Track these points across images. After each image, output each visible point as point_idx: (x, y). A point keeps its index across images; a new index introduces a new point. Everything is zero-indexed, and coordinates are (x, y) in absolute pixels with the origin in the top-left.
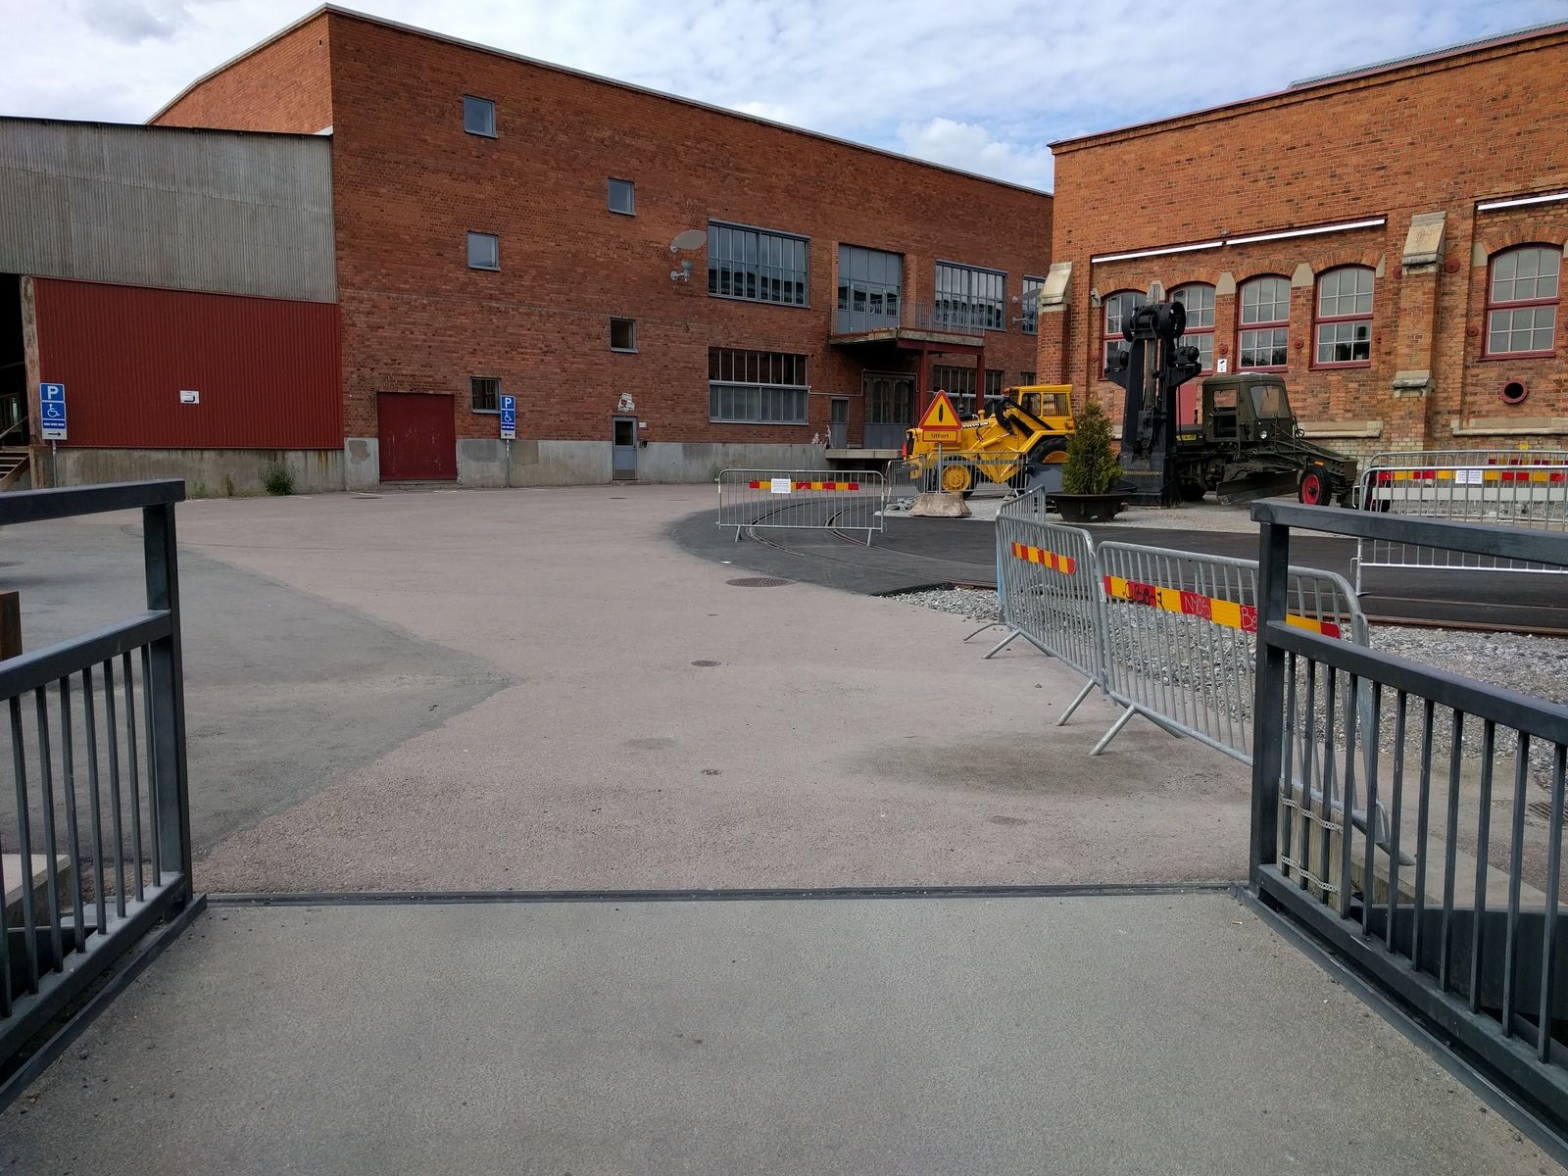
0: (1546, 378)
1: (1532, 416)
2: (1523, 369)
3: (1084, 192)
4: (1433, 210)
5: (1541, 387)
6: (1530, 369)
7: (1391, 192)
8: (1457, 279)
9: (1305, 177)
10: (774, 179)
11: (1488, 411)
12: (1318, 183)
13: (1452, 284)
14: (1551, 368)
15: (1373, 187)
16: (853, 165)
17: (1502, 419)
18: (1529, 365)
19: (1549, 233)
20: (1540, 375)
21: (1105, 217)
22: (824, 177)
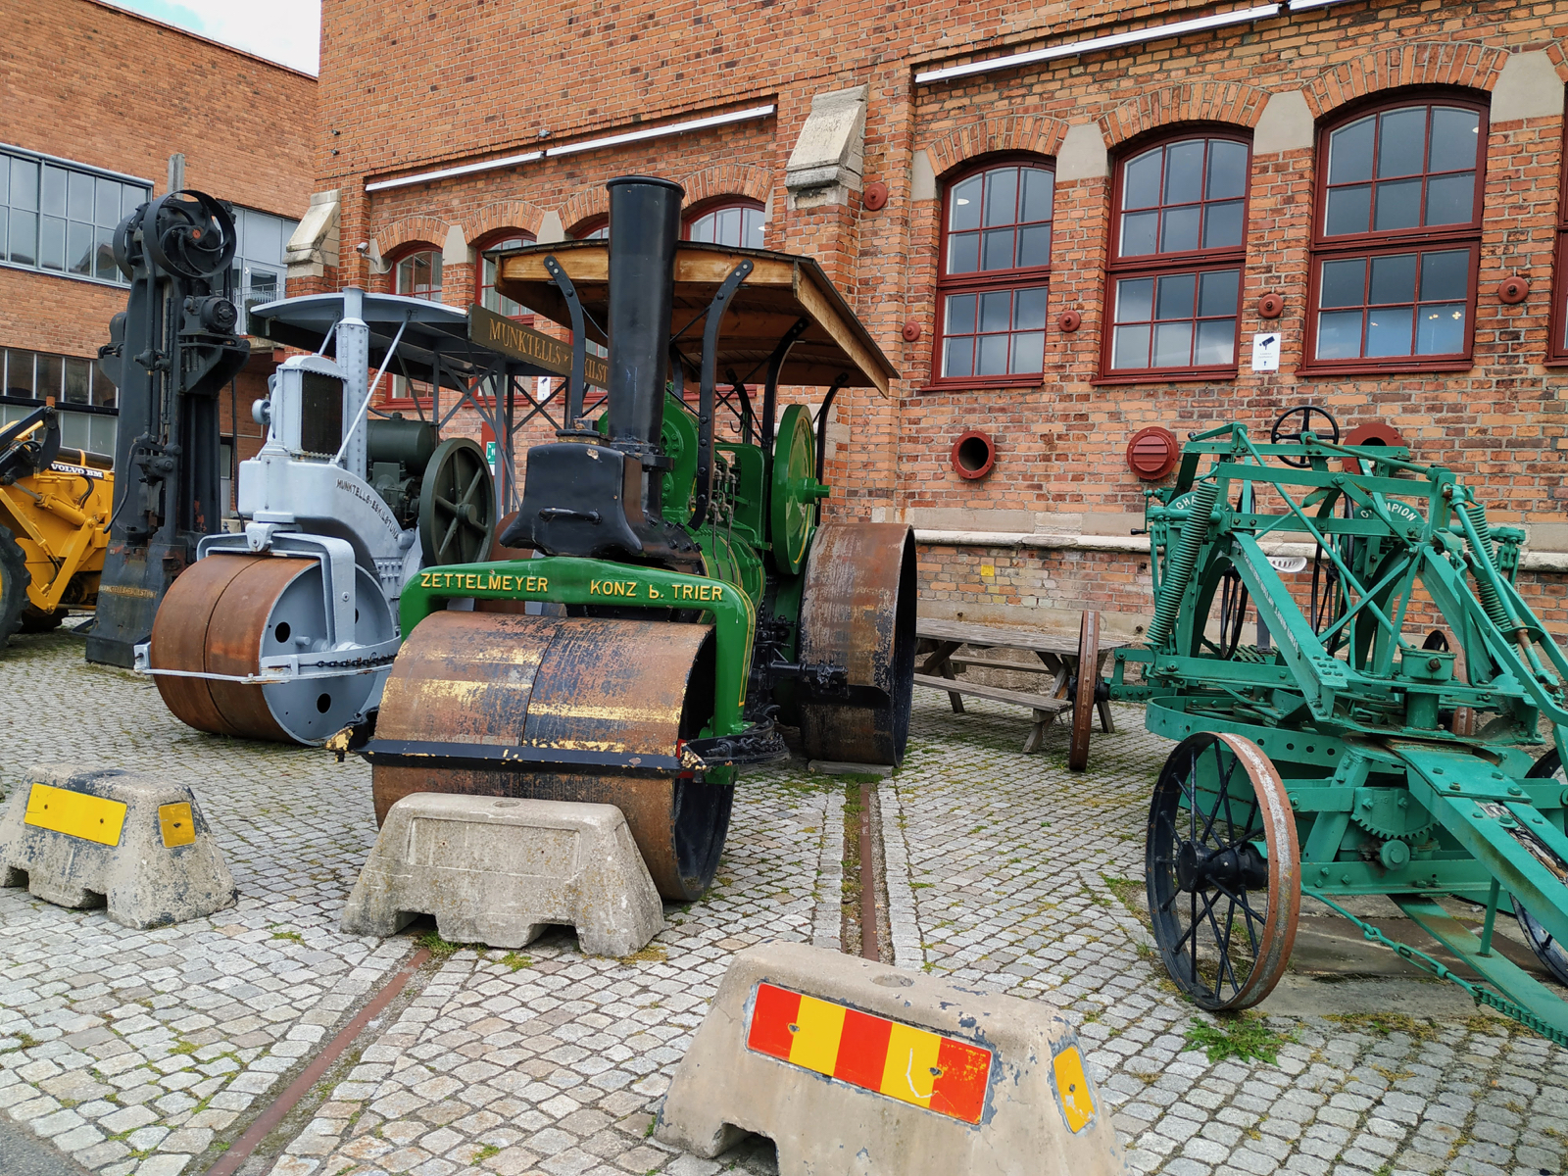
0: (1028, 430)
1: (1005, 507)
2: (990, 410)
3: (358, 63)
4: (846, 84)
5: (1018, 449)
6: (1003, 410)
7: (784, 50)
8: (883, 222)
9: (656, 24)
10: (75, 79)
11: (935, 495)
12: (675, 35)
13: (875, 233)
14: (1034, 410)
15: (757, 41)
16: (250, 84)
17: (956, 511)
18: (1001, 403)
19: (1033, 130)
20: (1018, 423)
21: (384, 107)
22: (187, 94)
